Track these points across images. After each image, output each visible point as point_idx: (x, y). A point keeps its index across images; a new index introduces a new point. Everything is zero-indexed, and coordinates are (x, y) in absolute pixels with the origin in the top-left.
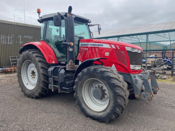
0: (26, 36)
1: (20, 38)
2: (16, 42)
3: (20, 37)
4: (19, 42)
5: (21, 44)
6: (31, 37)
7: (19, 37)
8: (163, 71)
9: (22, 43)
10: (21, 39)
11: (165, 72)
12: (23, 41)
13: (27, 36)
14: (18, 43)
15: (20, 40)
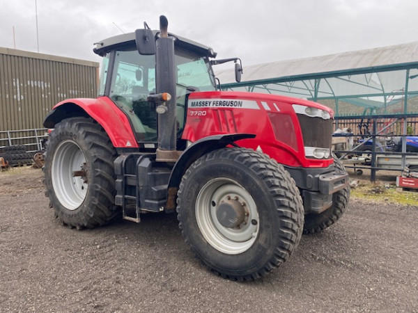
0: (32, 82)
1: (18, 86)
2: (7, 97)
3: (17, 83)
4: (15, 97)
5: (19, 100)
6: (46, 84)
7: (14, 83)
8: (357, 169)
9: (22, 98)
10: (18, 89)
11: (362, 172)
12: (26, 93)
13: (36, 82)
14: (11, 97)
15: (17, 91)
